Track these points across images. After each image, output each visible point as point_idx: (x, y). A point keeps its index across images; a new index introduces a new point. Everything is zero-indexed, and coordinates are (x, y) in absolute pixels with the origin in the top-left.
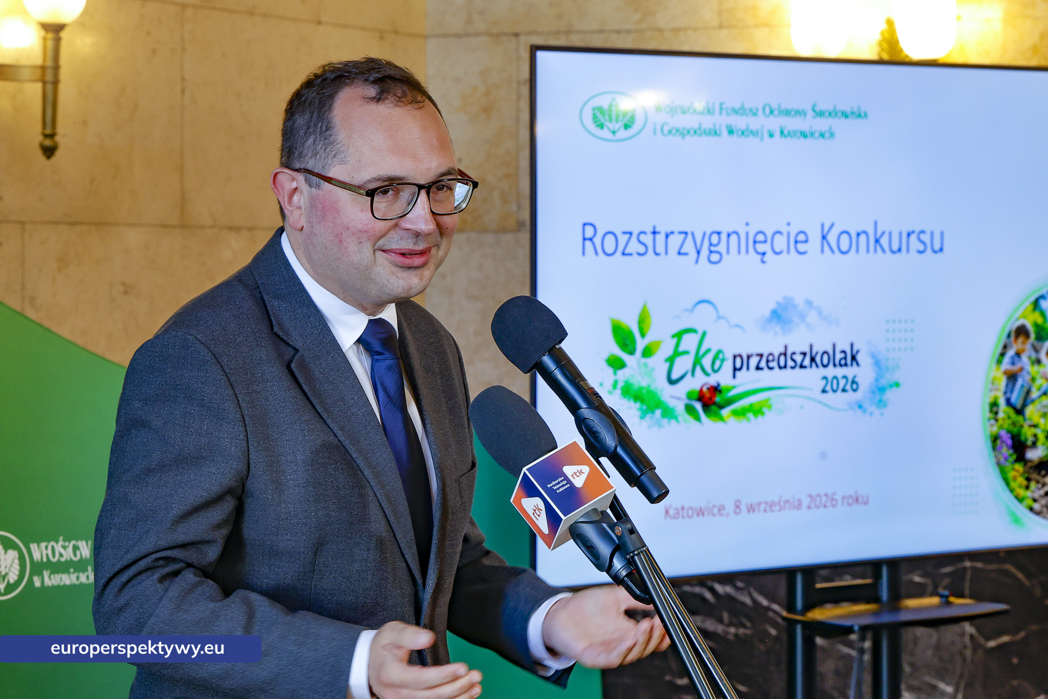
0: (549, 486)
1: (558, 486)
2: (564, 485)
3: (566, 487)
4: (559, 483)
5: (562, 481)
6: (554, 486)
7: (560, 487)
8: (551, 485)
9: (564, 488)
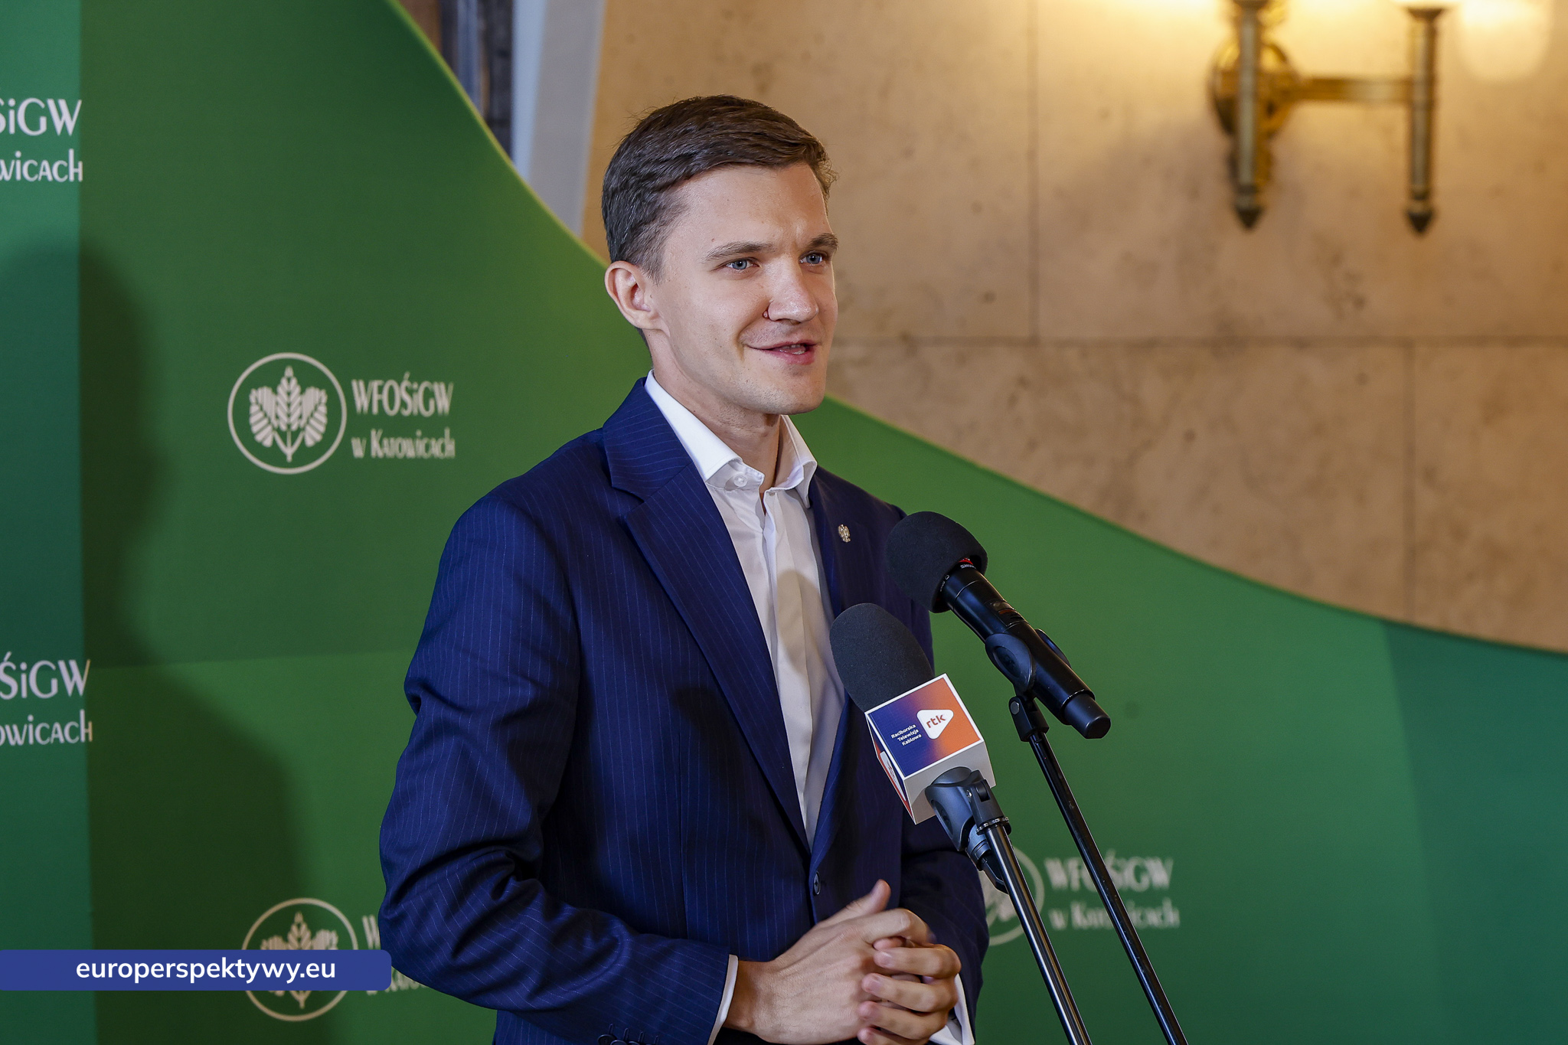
0: (893, 736)
1: (906, 737)
2: (914, 736)
3: (917, 737)
4: (908, 732)
5: (912, 730)
6: (901, 736)
7: (908, 738)
8: (896, 735)
9: (914, 739)
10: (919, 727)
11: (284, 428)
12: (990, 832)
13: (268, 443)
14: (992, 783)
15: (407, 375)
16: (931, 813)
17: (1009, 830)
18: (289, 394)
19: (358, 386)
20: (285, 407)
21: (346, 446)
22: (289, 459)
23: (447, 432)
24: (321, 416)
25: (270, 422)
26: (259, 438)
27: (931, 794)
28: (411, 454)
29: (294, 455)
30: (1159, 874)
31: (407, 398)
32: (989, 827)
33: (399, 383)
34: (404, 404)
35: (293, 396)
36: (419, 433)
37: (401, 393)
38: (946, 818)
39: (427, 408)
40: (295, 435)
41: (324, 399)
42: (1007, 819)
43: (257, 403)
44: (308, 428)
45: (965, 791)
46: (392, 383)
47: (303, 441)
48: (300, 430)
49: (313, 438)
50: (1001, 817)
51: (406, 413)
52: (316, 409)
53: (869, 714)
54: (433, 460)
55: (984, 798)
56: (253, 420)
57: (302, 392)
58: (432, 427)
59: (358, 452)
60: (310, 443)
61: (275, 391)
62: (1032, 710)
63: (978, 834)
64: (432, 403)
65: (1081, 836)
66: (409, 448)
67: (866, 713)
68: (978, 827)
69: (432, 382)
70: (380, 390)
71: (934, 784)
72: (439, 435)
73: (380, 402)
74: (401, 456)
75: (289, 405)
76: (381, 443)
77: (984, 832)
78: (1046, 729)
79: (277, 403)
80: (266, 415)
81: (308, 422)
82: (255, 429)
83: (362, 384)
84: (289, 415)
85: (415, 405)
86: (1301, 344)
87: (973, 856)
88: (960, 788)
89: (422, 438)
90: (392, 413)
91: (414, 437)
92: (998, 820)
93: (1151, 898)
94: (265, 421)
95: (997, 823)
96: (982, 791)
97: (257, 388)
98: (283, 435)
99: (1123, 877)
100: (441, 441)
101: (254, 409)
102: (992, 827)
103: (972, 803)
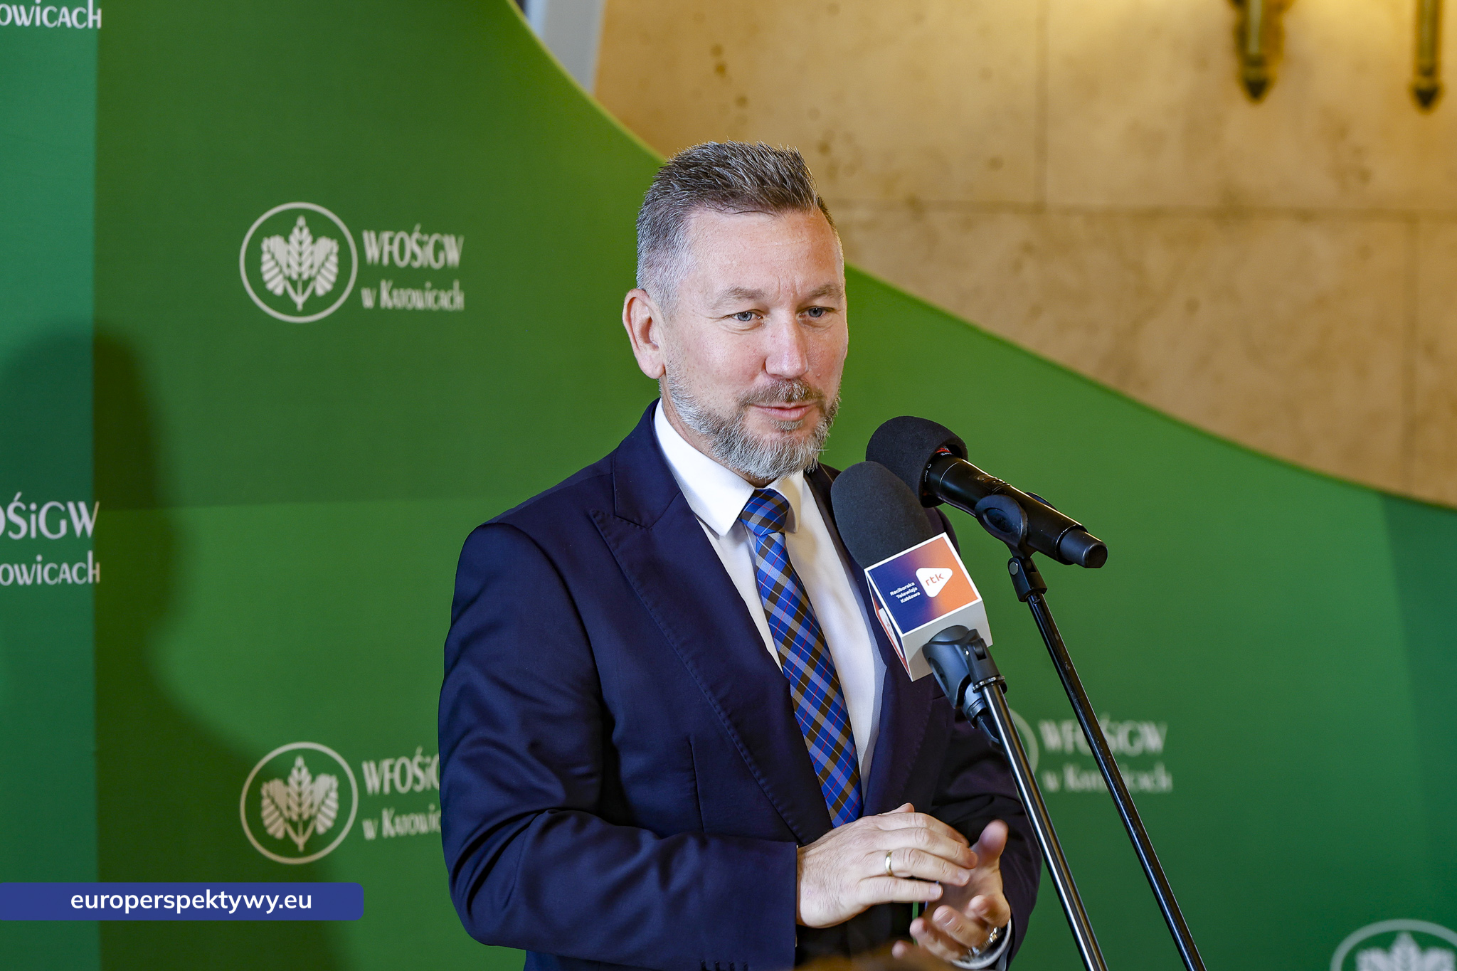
0: (892, 593)
1: (905, 594)
2: (913, 593)
3: (915, 595)
4: (907, 590)
5: (911, 588)
6: (899, 593)
7: (907, 596)
8: (895, 592)
9: (912, 597)
10: (918, 585)
11: (295, 276)
12: (986, 691)
13: (279, 291)
14: (989, 642)
15: (418, 227)
16: (927, 670)
17: (1005, 689)
18: (301, 243)
19: (369, 237)
20: (296, 256)
21: (356, 296)
22: (300, 307)
23: (456, 284)
24: (332, 267)
25: (281, 271)
26: (270, 286)
27: (928, 651)
28: (420, 305)
29: (305, 304)
30: (1152, 739)
31: (417, 249)
32: (986, 685)
33: (410, 233)
34: (414, 256)
35: (304, 246)
36: (428, 285)
37: (411, 245)
38: (942, 676)
39: (437, 260)
40: (306, 284)
41: (336, 249)
42: (1003, 677)
43: (269, 251)
44: (319, 278)
45: (962, 649)
46: (402, 234)
47: (314, 291)
48: (311, 279)
49: (323, 287)
50: (997, 676)
51: (416, 264)
52: (327, 259)
53: (869, 572)
54: (442, 312)
55: (981, 657)
56: (264, 268)
57: (314, 241)
58: (441, 279)
59: (368, 302)
60: (320, 292)
61: (287, 240)
62: (1030, 570)
63: (974, 692)
64: (441, 256)
65: (1076, 696)
66: (419, 300)
67: (866, 570)
68: (974, 686)
69: (442, 233)
70: (391, 241)
71: (932, 642)
72: (448, 287)
73: (391, 254)
74: (410, 307)
75: (300, 254)
76: (390, 293)
77: (979, 690)
78: (1044, 590)
79: (289, 253)
80: (277, 264)
81: (319, 272)
82: (266, 277)
83: (373, 235)
84: (300, 264)
85: (425, 257)
86: (1305, 216)
87: (968, 714)
88: (957, 647)
89: (431, 289)
90: (402, 264)
91: (423, 288)
92: (994, 679)
93: (1144, 762)
94: (277, 270)
95: (994, 682)
96: (979, 650)
97: (269, 236)
98: (294, 284)
99: (1117, 741)
100: (450, 294)
101: (266, 257)
102: (987, 685)
103: (969, 661)
